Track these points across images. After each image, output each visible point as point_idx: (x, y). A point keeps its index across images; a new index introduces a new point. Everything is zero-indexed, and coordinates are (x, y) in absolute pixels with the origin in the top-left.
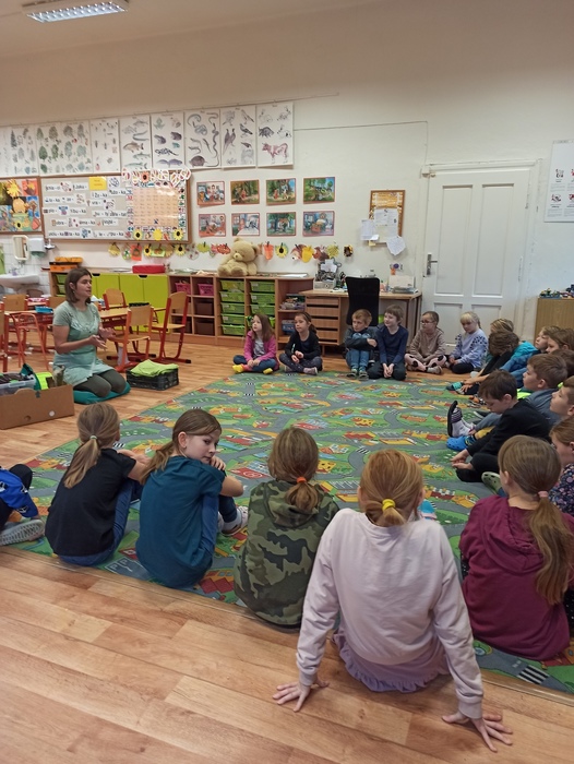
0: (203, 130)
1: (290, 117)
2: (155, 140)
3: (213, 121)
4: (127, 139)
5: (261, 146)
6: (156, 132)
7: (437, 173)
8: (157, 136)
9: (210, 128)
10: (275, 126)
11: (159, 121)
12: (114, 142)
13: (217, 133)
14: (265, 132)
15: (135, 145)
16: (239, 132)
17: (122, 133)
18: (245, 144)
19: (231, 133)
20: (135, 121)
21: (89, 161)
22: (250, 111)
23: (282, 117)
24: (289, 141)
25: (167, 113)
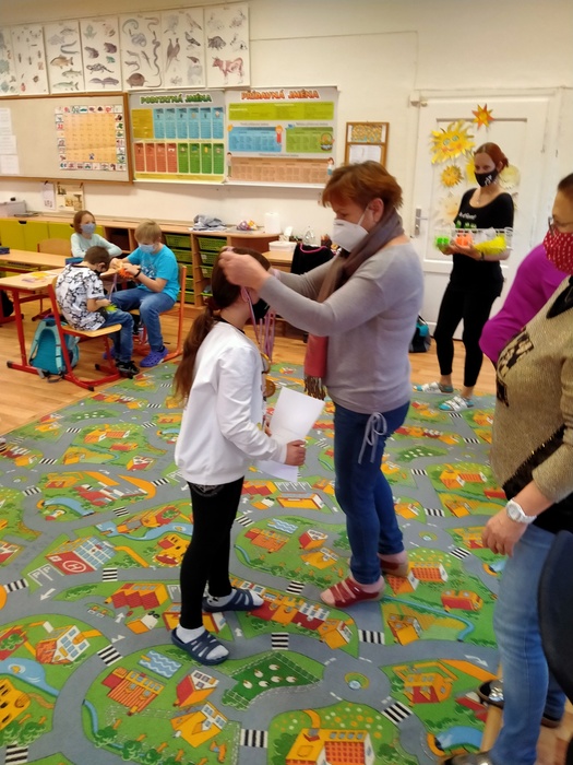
0: (140, 40)
1: (245, 24)
2: (86, 53)
3: (153, 28)
4: (55, 52)
5: (211, 62)
6: (87, 43)
7: (429, 102)
8: (88, 49)
9: (150, 38)
10: (226, 36)
11: (90, 29)
12: (40, 55)
13: (158, 44)
14: (215, 43)
15: (63, 59)
16: (184, 43)
17: (48, 44)
18: (192, 58)
19: (174, 45)
20: (61, 28)
21: (13, 80)
22: (197, 15)
23: (236, 24)
24: (244, 55)
25: (98, 18)
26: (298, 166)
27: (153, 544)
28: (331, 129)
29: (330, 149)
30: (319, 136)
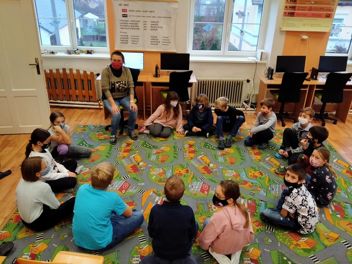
27: (258, 179)
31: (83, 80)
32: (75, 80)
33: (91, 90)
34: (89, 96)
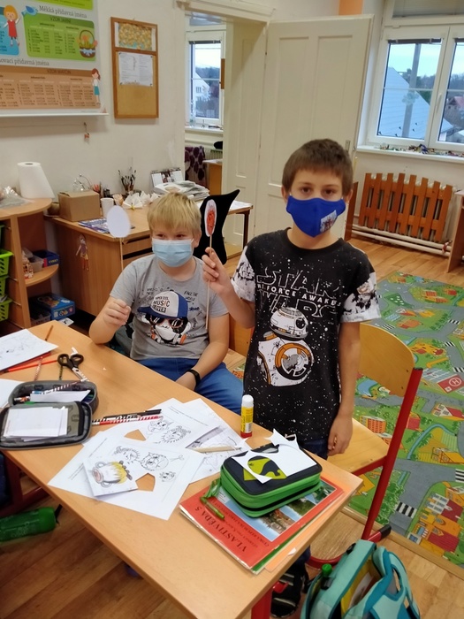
26: (50, 80)
28: (91, 25)
29: (93, 55)
30: (76, 33)
31: (428, 199)
32: (414, 197)
33: (438, 219)
34: (431, 230)
